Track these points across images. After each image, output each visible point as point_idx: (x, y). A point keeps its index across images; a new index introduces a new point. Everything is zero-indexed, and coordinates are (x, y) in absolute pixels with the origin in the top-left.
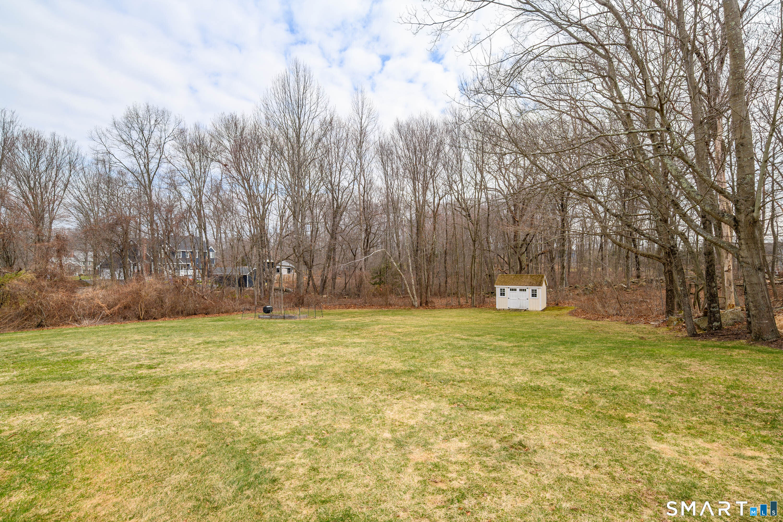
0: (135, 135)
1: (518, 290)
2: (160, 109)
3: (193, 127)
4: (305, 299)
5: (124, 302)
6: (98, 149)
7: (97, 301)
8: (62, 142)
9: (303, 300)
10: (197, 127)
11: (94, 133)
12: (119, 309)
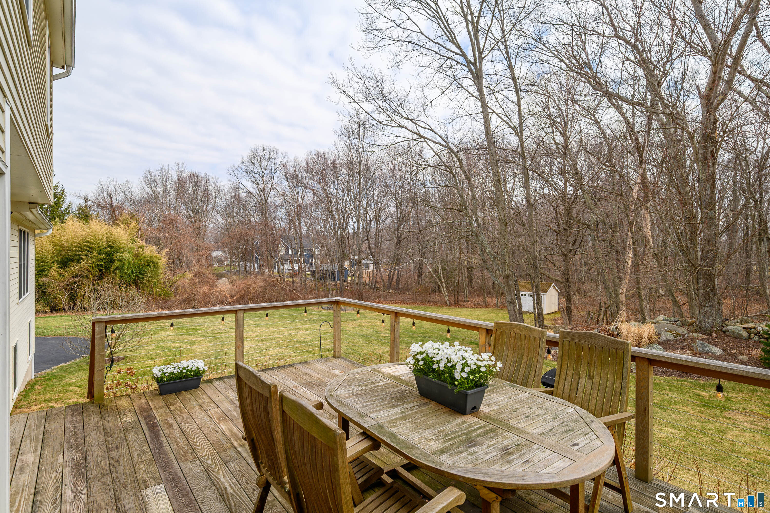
0: (256, 168)
1: (527, 295)
2: (272, 149)
3: (293, 160)
4: (364, 295)
5: (239, 294)
6: (233, 180)
7: (225, 292)
8: (211, 180)
9: (362, 296)
10: (295, 161)
11: (230, 169)
12: (237, 299)
